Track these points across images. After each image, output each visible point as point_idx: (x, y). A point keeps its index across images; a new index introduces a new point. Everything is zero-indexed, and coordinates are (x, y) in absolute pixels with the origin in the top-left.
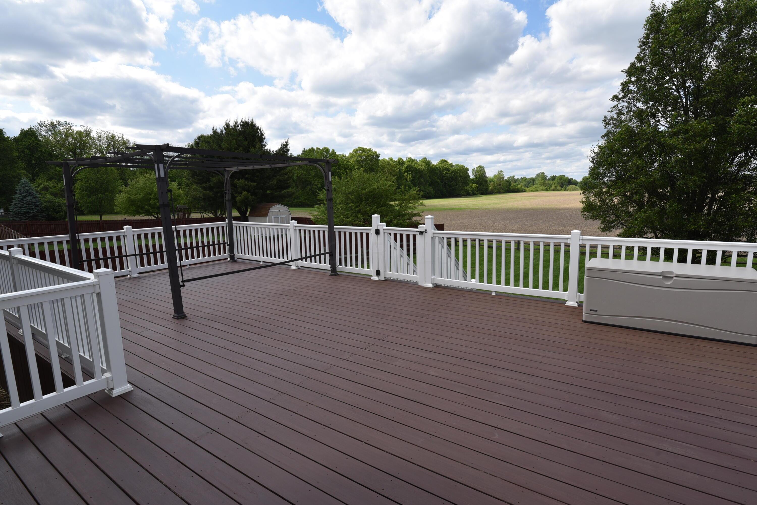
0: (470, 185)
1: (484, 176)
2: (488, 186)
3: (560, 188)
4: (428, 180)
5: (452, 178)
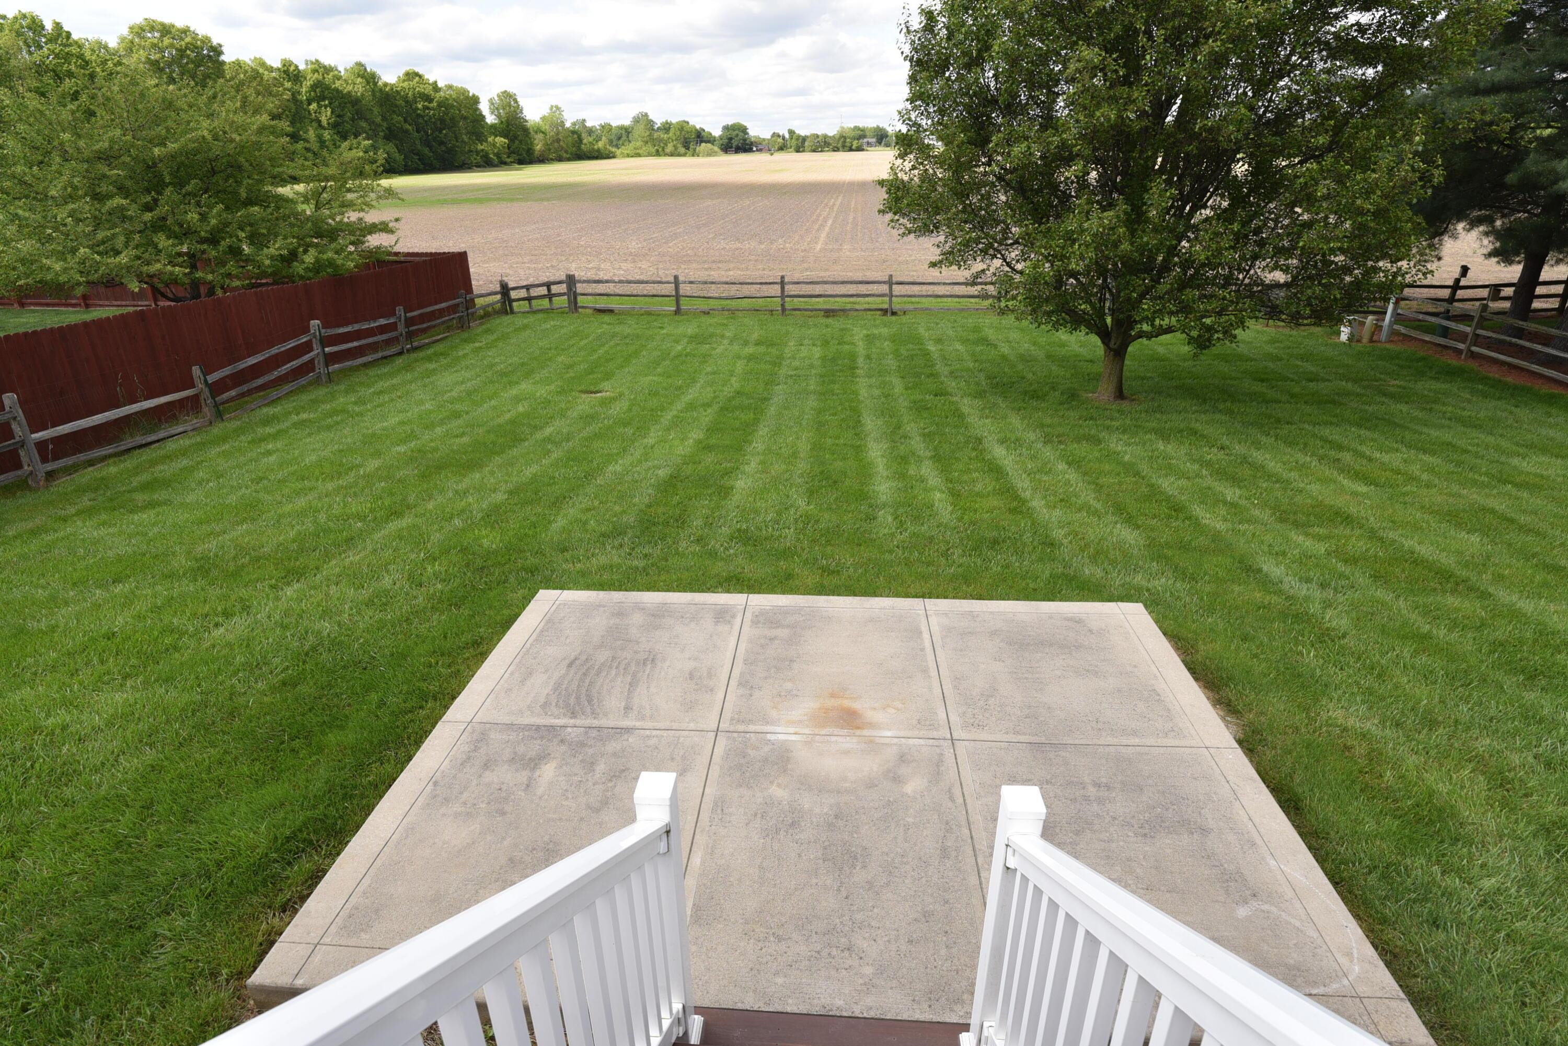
0: (490, 139)
1: (520, 118)
2: (532, 143)
3: (683, 150)
4: (380, 125)
5: (442, 120)
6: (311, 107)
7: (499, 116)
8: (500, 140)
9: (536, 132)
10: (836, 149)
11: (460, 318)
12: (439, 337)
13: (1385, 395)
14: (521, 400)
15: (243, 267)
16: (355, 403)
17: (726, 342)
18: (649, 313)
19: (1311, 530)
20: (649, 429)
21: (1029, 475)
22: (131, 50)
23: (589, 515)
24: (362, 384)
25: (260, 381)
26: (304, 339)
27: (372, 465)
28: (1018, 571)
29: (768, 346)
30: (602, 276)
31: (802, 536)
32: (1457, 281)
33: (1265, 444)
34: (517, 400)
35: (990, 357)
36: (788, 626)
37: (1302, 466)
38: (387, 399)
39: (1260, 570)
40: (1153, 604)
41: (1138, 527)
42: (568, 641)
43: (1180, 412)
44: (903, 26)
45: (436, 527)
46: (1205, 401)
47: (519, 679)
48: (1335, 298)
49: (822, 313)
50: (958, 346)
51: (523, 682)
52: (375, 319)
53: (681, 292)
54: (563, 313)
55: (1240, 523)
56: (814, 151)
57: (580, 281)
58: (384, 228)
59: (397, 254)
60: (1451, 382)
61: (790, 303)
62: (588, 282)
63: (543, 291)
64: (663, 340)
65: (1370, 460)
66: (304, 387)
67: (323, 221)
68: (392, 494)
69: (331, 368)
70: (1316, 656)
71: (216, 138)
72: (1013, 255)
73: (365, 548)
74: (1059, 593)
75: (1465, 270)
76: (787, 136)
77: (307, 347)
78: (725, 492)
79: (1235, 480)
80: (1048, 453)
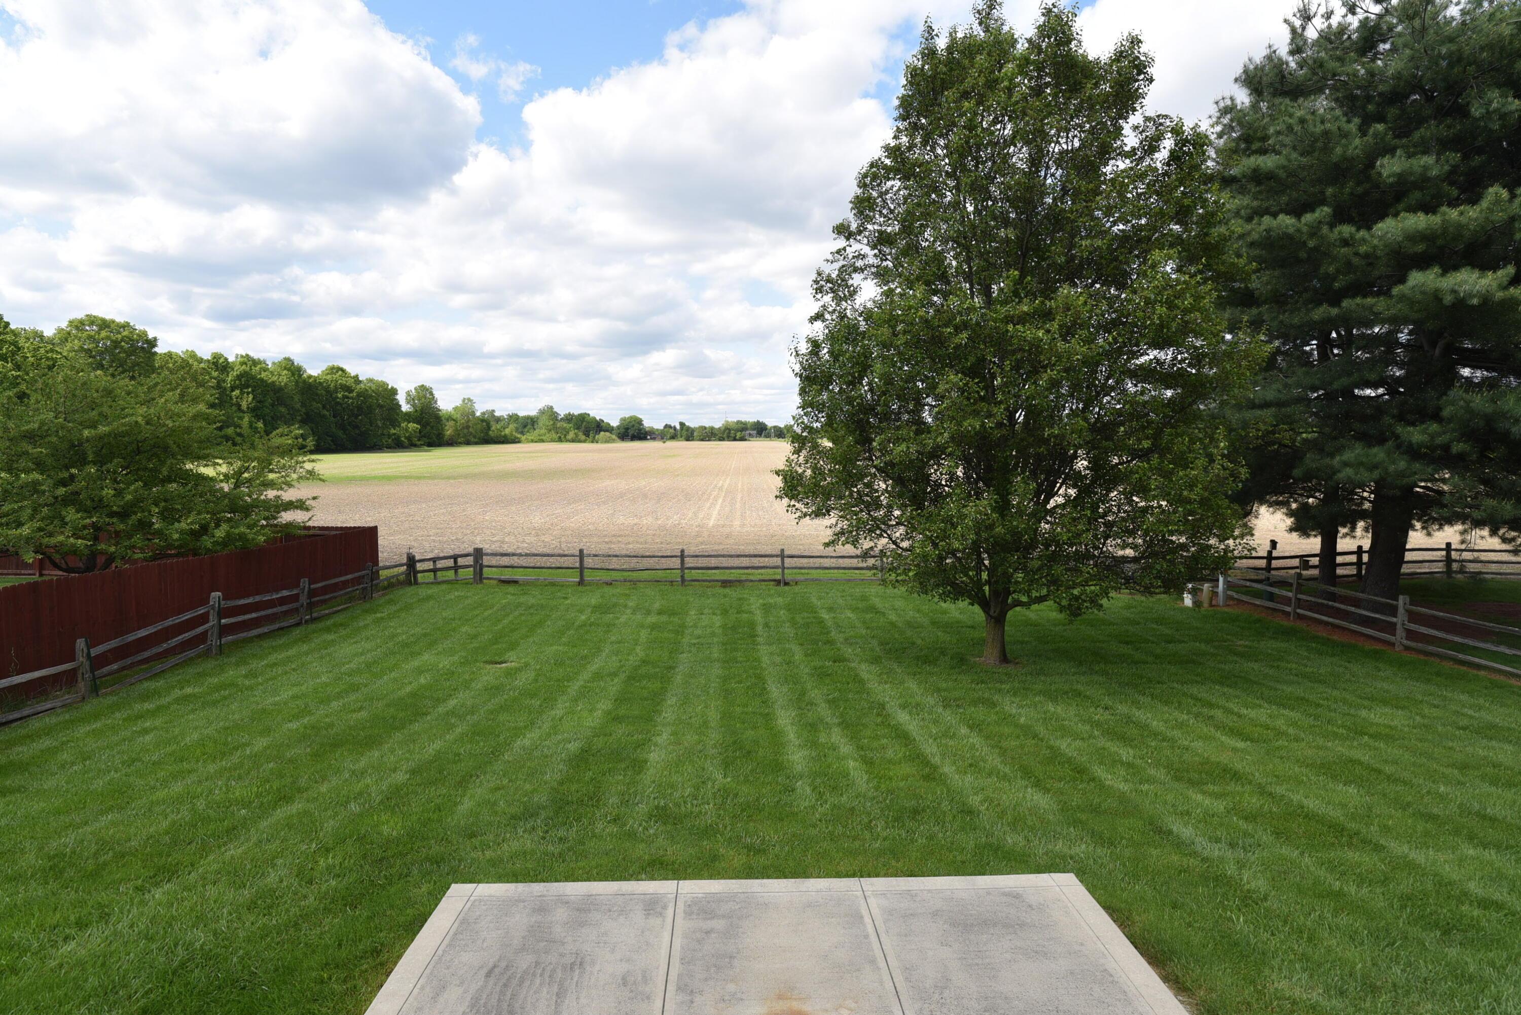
0: (404, 425)
1: (433, 408)
2: (443, 429)
3: (583, 437)
4: (299, 411)
5: (359, 408)
6: (234, 393)
7: (414, 406)
8: (413, 426)
9: (448, 420)
10: (721, 439)
11: (364, 589)
12: (340, 608)
13: (1235, 654)
14: (423, 672)
15: (149, 540)
16: (246, 676)
17: (628, 611)
18: (553, 584)
19: (1205, 788)
20: (556, 700)
21: (935, 739)
22: (67, 340)
23: (498, 794)
24: (254, 656)
25: (147, 654)
26: (201, 611)
27: (261, 743)
28: (943, 842)
29: (670, 615)
30: (506, 549)
31: (722, 812)
32: (1270, 553)
33: (1144, 703)
34: (420, 671)
35: (880, 624)
36: (724, 916)
37: (1182, 723)
38: (280, 672)
39: (1170, 832)
40: (1081, 874)
41: (1047, 791)
42: (485, 944)
43: (1061, 675)
44: (793, 350)
45: (330, 813)
46: (1081, 663)
47: (431, 995)
48: (1180, 572)
49: (720, 584)
50: (849, 614)
51: (435, 998)
52: (277, 590)
53: (586, 564)
54: (467, 584)
55: (1140, 783)
56: (702, 440)
57: (487, 554)
58: (300, 505)
59: (309, 528)
60: (1288, 641)
61: (688, 575)
62: (495, 554)
63: (450, 563)
64: (567, 610)
65: (1240, 716)
66: (191, 659)
67: (240, 498)
68: (281, 776)
69: (223, 640)
70: (1246, 922)
71: (147, 423)
72: (898, 534)
73: (248, 840)
74: (988, 864)
75: (1274, 544)
76: (678, 427)
77: (204, 619)
78: (639, 766)
79: (1124, 739)
80: (948, 717)
